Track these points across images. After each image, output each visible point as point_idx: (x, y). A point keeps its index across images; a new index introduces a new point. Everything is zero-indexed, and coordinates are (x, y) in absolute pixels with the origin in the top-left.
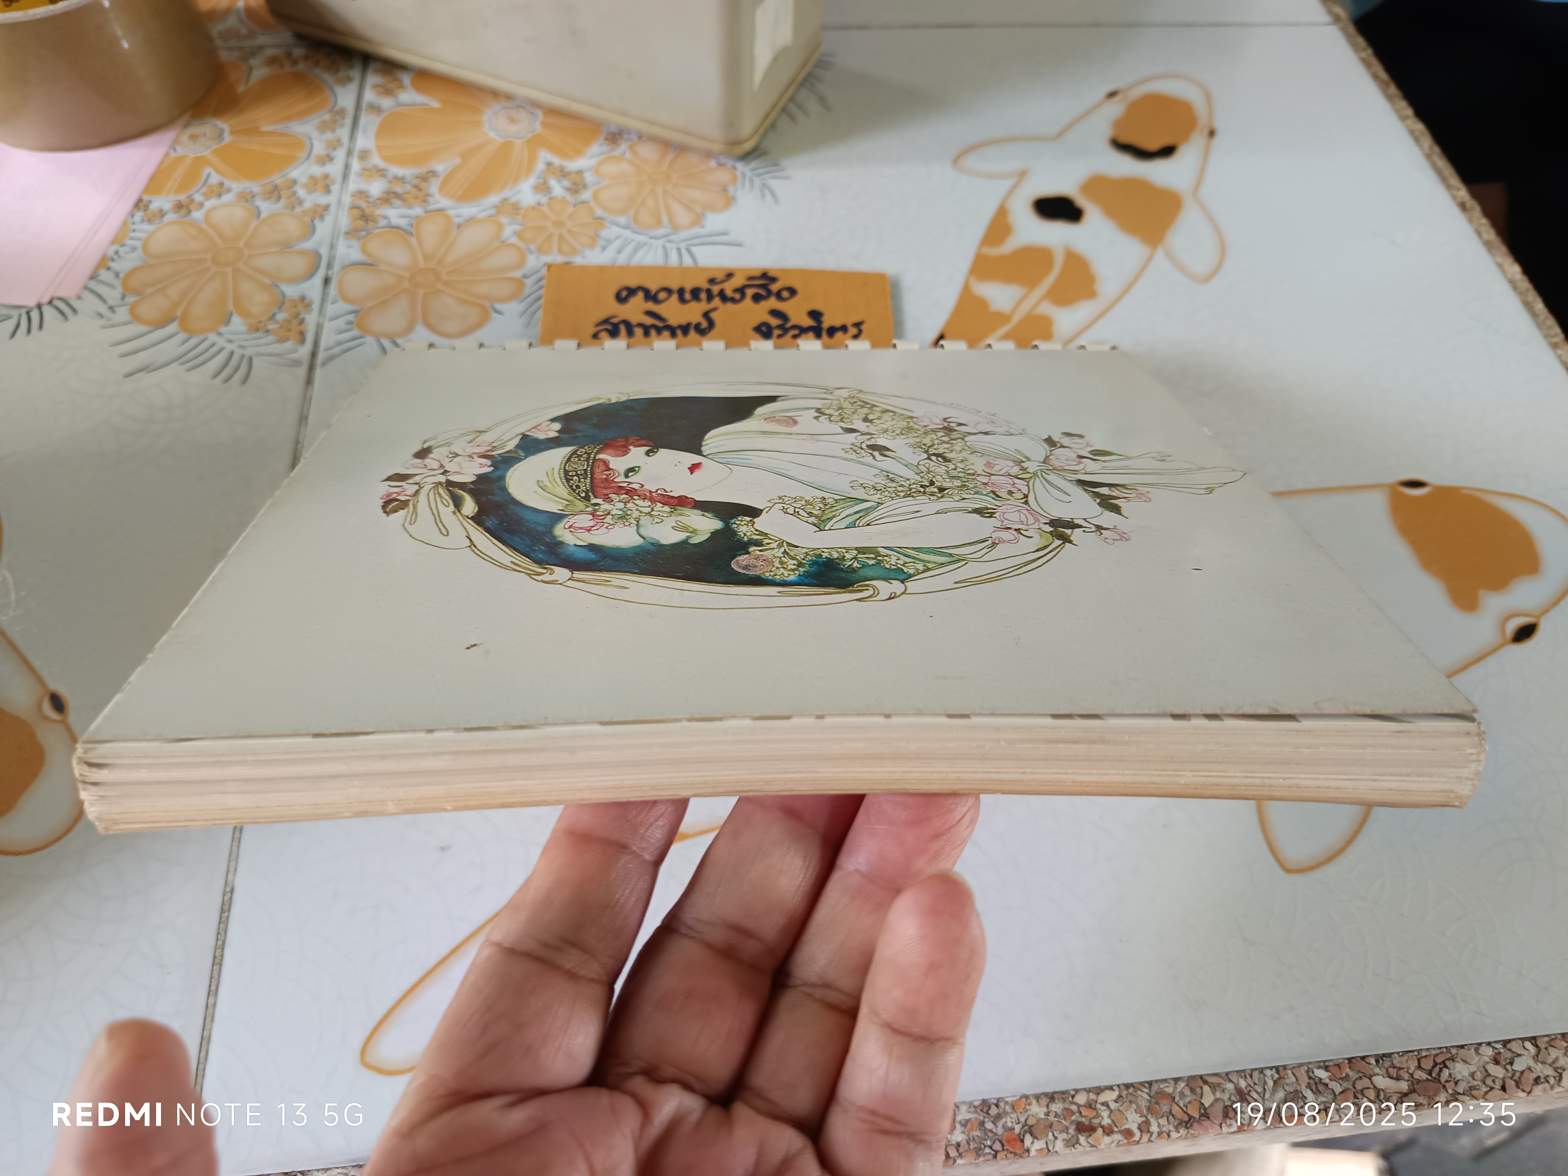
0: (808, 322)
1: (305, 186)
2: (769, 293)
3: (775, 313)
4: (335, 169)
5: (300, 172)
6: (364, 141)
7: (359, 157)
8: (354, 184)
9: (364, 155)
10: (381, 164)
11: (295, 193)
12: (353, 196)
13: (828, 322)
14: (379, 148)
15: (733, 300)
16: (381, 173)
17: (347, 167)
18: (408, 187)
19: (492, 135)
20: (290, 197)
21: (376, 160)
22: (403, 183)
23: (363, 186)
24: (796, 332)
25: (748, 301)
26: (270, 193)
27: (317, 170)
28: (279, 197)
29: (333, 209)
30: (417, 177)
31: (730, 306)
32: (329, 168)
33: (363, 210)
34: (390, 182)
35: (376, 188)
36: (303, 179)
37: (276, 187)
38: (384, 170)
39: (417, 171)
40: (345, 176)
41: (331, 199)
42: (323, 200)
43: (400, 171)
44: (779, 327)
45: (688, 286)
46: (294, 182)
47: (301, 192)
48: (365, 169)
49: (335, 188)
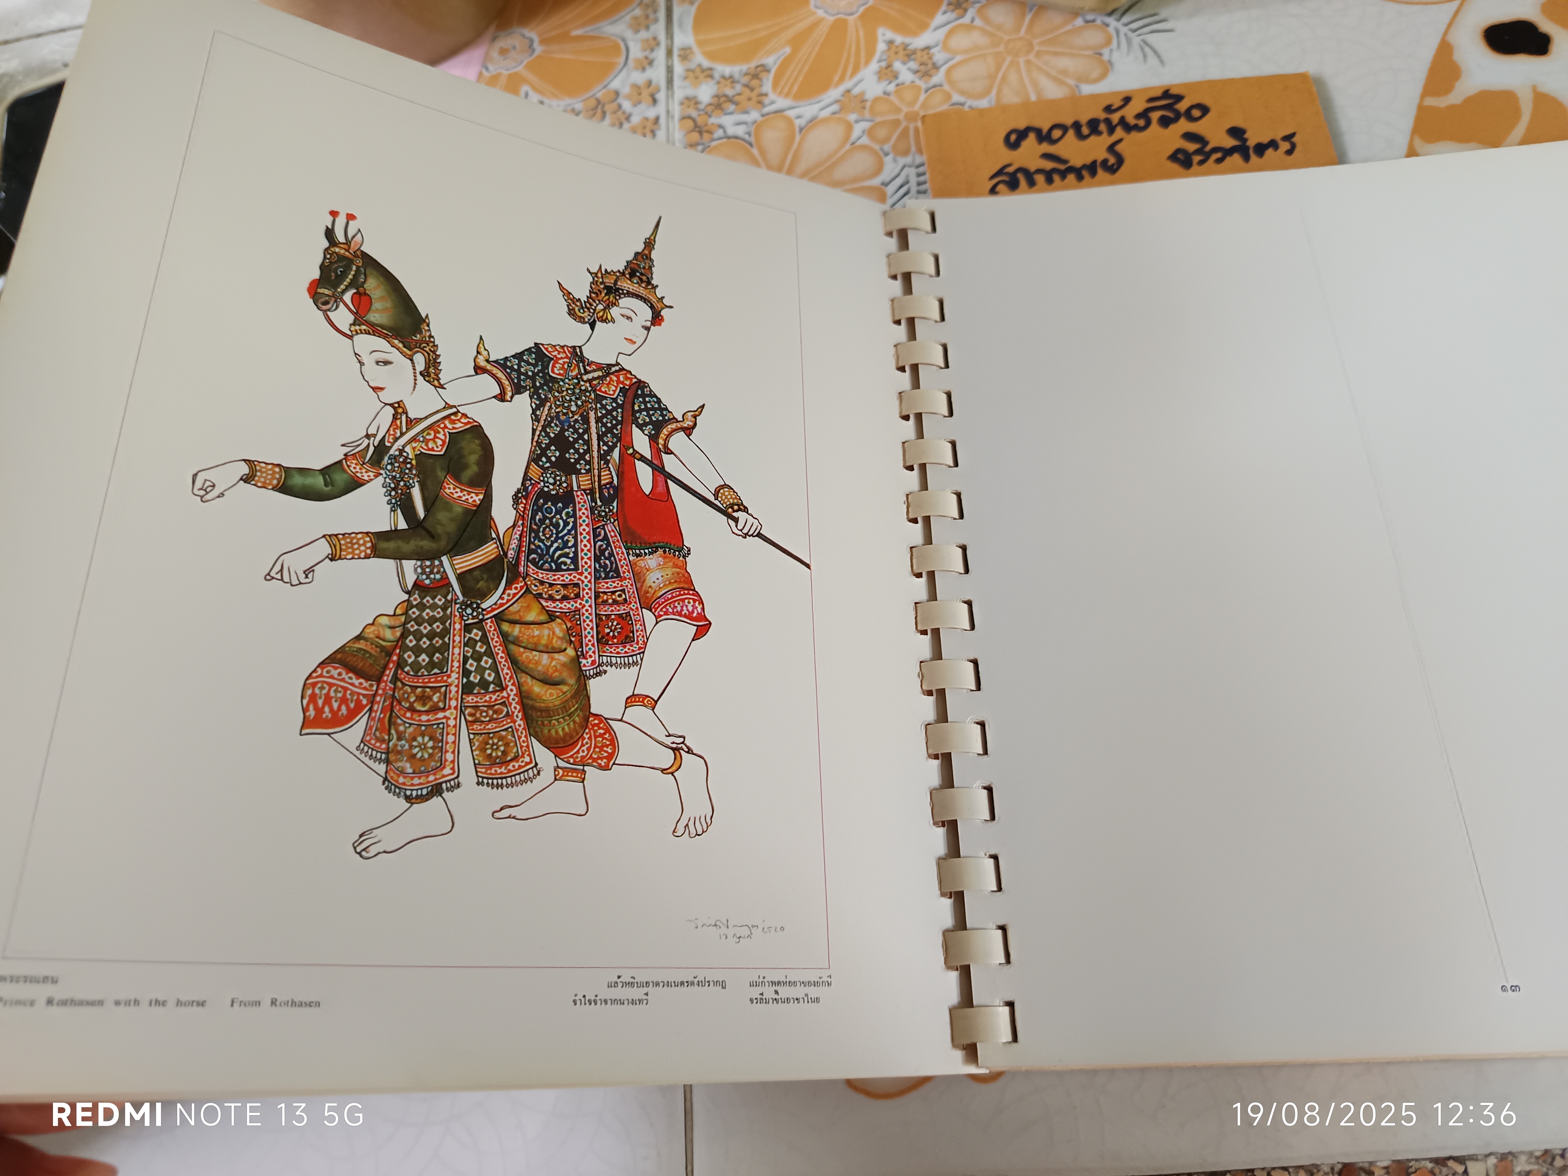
0: (1230, 142)
1: (628, 97)
2: (1178, 116)
3: (1190, 136)
4: (658, 74)
5: (621, 82)
6: (683, 38)
7: (680, 56)
8: (681, 91)
9: (686, 54)
10: (706, 63)
11: (620, 106)
12: (682, 104)
13: (1253, 139)
14: (700, 43)
15: (1136, 128)
16: (708, 74)
17: (670, 70)
18: (738, 88)
19: (820, 13)
20: (615, 113)
21: (699, 59)
22: (733, 82)
23: (690, 92)
24: (1219, 155)
25: (1155, 126)
26: (593, 109)
27: (639, 78)
28: (604, 113)
29: (663, 121)
30: (746, 74)
31: (1134, 135)
32: (650, 73)
33: (694, 120)
34: (718, 83)
35: (705, 93)
36: (626, 90)
37: (598, 102)
38: (711, 69)
39: (744, 68)
40: (670, 81)
41: (660, 109)
42: (651, 113)
43: (727, 70)
44: (1197, 152)
45: (1084, 119)
46: (617, 93)
47: (627, 105)
48: (688, 70)
49: (661, 96)
